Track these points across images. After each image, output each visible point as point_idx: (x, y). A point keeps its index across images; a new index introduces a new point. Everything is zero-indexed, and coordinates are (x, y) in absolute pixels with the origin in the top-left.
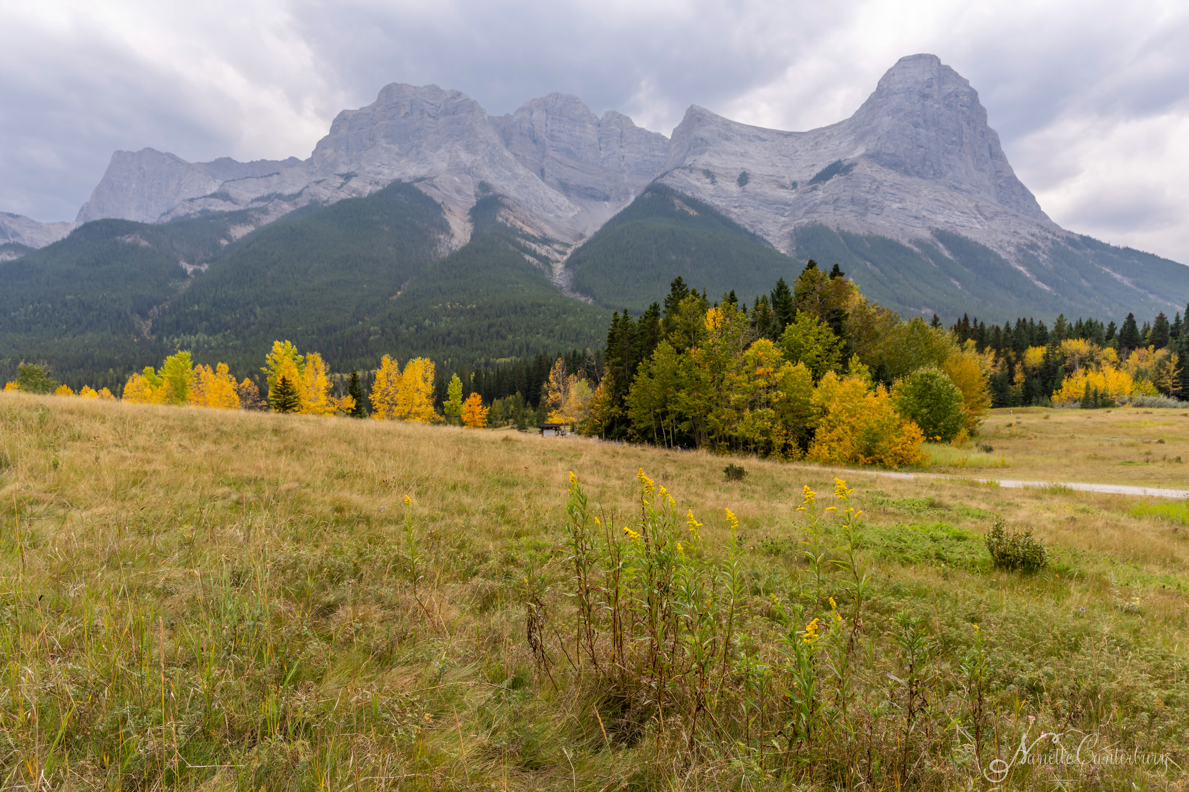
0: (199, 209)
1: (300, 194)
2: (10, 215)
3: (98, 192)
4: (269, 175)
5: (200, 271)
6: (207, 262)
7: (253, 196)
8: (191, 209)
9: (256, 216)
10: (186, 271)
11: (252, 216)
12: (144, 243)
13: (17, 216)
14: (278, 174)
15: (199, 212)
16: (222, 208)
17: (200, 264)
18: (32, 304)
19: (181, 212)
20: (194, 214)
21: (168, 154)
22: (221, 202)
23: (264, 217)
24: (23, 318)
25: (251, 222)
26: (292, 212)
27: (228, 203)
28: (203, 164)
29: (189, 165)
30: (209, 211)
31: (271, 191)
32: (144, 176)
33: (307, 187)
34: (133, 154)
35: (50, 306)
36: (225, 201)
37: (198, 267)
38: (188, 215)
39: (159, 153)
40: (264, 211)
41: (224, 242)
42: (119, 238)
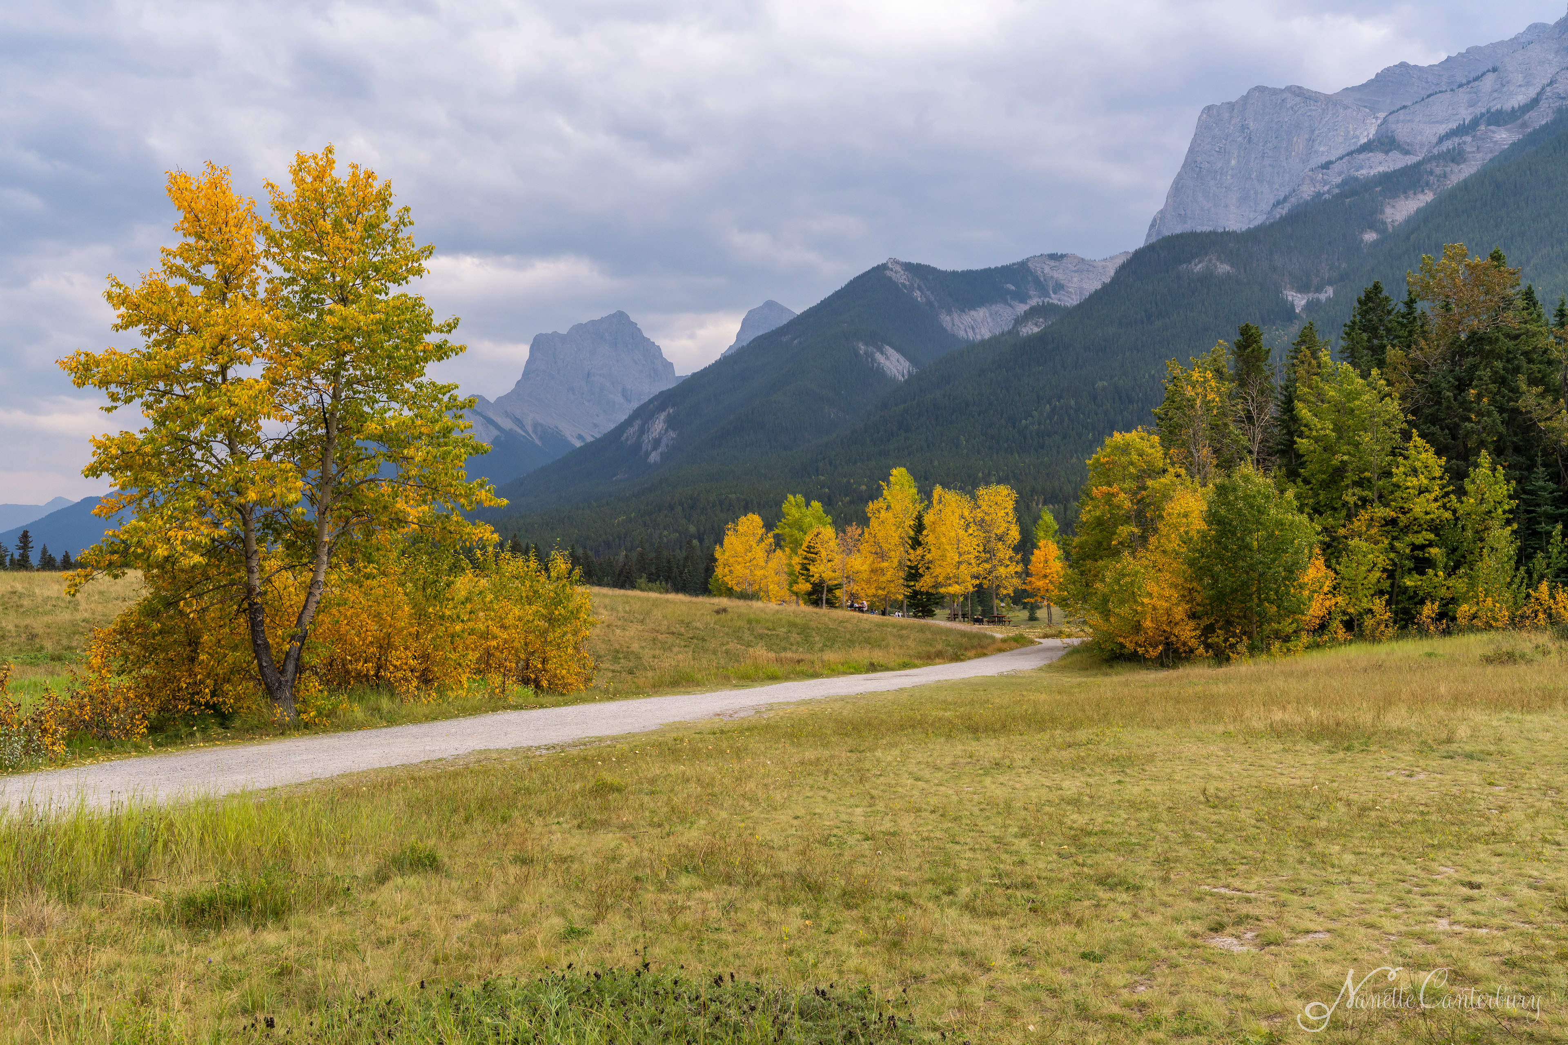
0: (1339, 180)
1: (1535, 102)
2: (1053, 257)
3: (1177, 188)
4: (1477, 79)
5: (1318, 300)
6: (1330, 283)
7: (1442, 129)
8: (1325, 183)
9: (1438, 171)
10: (1293, 306)
11: (1431, 173)
12: (1224, 268)
13: (1062, 256)
14: (1495, 70)
15: (1338, 186)
16: (1381, 169)
17: (1319, 290)
18: (1049, 402)
19: (1307, 192)
20: (1328, 192)
21: (1289, 89)
22: (1381, 156)
23: (1456, 168)
24: (1036, 427)
25: (1427, 184)
26: (1514, 144)
27: (1395, 154)
28: (1353, 89)
29: (1328, 99)
30: (1356, 179)
31: (1480, 109)
32: (1250, 141)
33: (1551, 83)
34: (1231, 106)
35: (1073, 403)
36: (1387, 153)
37: (1316, 295)
38: (1319, 195)
39: (1275, 92)
40: (1457, 157)
41: (1370, 237)
42: (1185, 266)
